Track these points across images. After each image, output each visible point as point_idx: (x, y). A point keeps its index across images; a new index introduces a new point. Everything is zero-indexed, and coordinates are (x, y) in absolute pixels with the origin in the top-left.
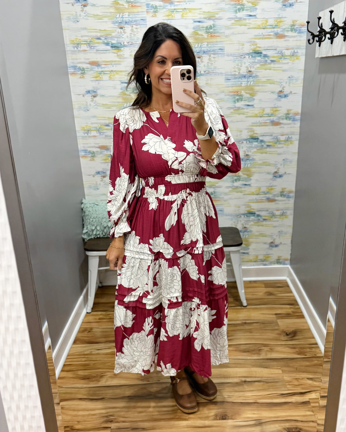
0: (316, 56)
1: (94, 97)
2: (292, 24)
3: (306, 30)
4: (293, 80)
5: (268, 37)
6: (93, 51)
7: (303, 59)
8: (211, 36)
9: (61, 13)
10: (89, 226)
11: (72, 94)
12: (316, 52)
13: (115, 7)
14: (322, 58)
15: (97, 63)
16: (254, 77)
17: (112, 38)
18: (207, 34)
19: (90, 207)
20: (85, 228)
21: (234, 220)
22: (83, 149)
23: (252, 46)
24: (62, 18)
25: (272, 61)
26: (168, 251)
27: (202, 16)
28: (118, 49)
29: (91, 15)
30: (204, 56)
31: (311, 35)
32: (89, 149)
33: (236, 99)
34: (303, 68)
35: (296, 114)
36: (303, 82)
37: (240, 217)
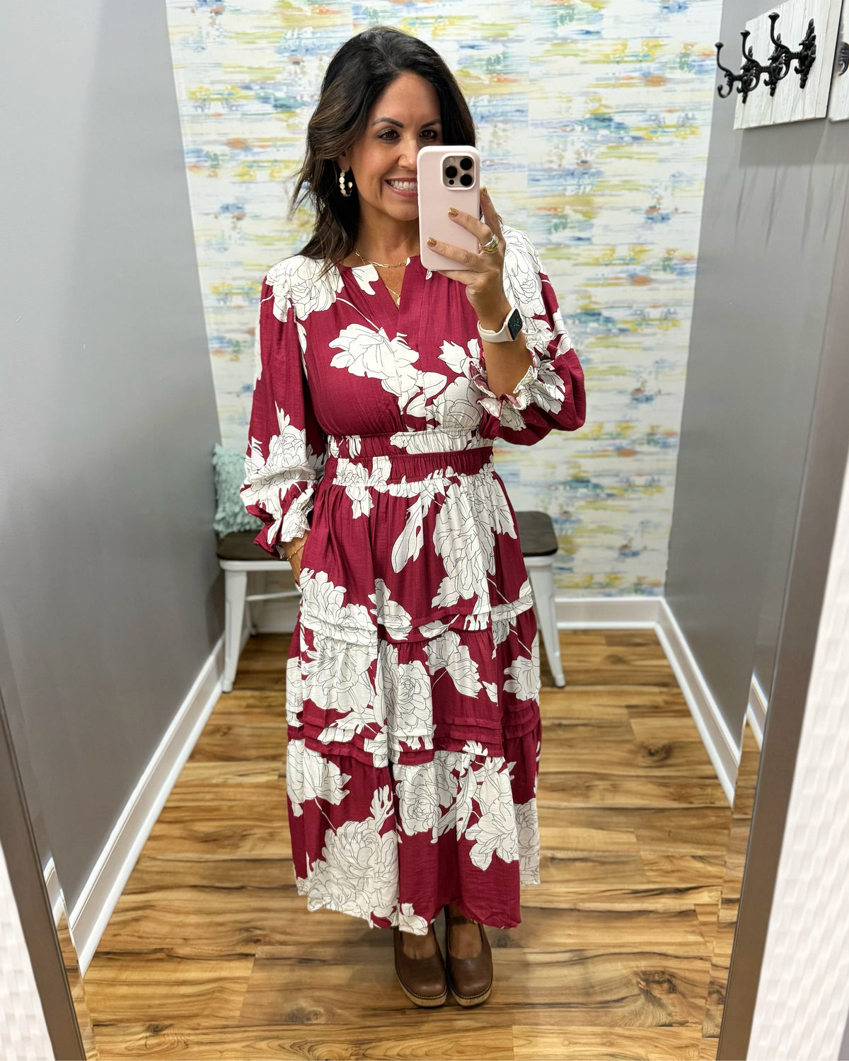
0: (736, 127)
1: (239, 218)
2: (683, 51)
3: (716, 66)
4: (681, 181)
5: (627, 82)
6: (234, 117)
7: (706, 132)
8: (499, 80)
9: (171, 30)
10: (227, 505)
11: (193, 213)
12: (736, 116)
13: (283, 14)
14: (749, 130)
15: (244, 143)
16: (593, 175)
17: (276, 86)
18: (489, 76)
19: (230, 463)
20: (220, 509)
21: (542, 496)
22: (215, 334)
23: (591, 104)
24: (171, 40)
25: (636, 139)
26: (399, 622)
27: (479, 34)
28: (290, 112)
29: (231, 34)
30: (482, 128)
31: (725, 76)
32: (228, 336)
33: (552, 224)
34: (707, 155)
35: (688, 259)
36: (703, 187)
37: (557, 489)
